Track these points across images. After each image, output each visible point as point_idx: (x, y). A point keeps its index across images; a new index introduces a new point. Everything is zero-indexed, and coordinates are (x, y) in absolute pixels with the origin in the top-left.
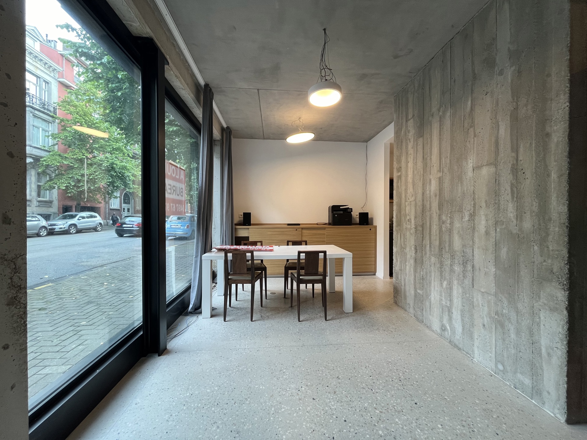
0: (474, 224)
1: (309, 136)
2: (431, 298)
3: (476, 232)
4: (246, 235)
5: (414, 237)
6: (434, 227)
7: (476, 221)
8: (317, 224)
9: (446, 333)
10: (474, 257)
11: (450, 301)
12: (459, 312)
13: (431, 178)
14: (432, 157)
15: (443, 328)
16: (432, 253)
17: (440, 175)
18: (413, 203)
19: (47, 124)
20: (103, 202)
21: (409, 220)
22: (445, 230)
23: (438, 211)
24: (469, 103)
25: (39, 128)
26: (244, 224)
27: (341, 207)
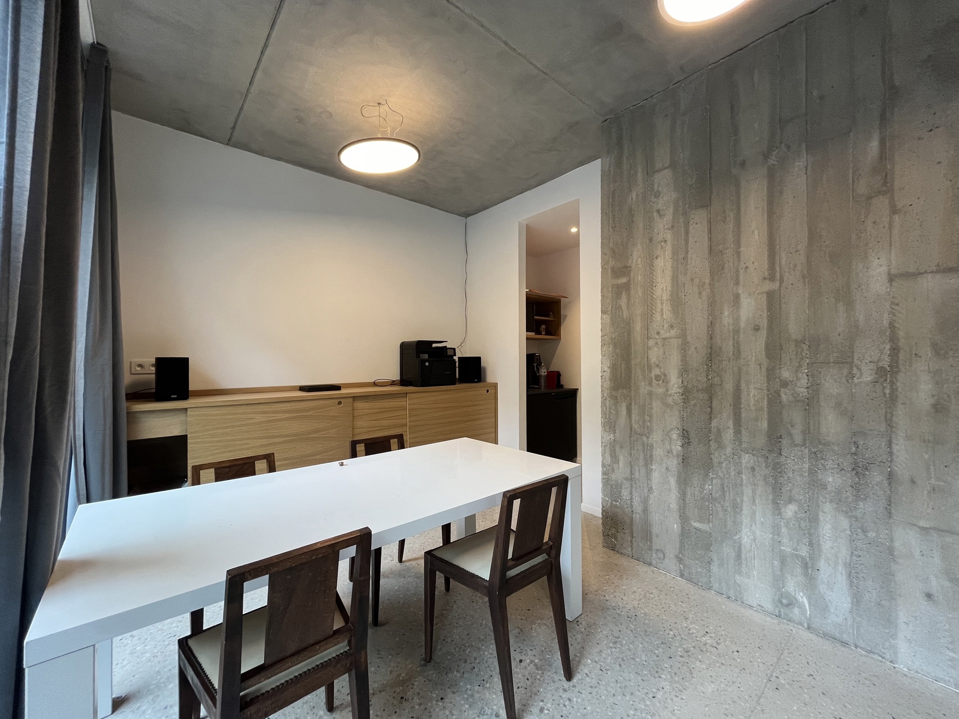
0: (893, 390)
2: (740, 538)
3: (900, 406)
4: (176, 432)
5: (677, 413)
6: (752, 394)
7: (899, 384)
8: (375, 384)
9: (796, 611)
10: (894, 457)
11: (811, 544)
12: (840, 568)
13: (740, 292)
14: (742, 249)
15: (785, 601)
16: (744, 446)
17: (768, 286)
18: (675, 343)
21: (663, 378)
22: (791, 398)
23: (765, 362)
24: (874, 144)
26: (161, 396)
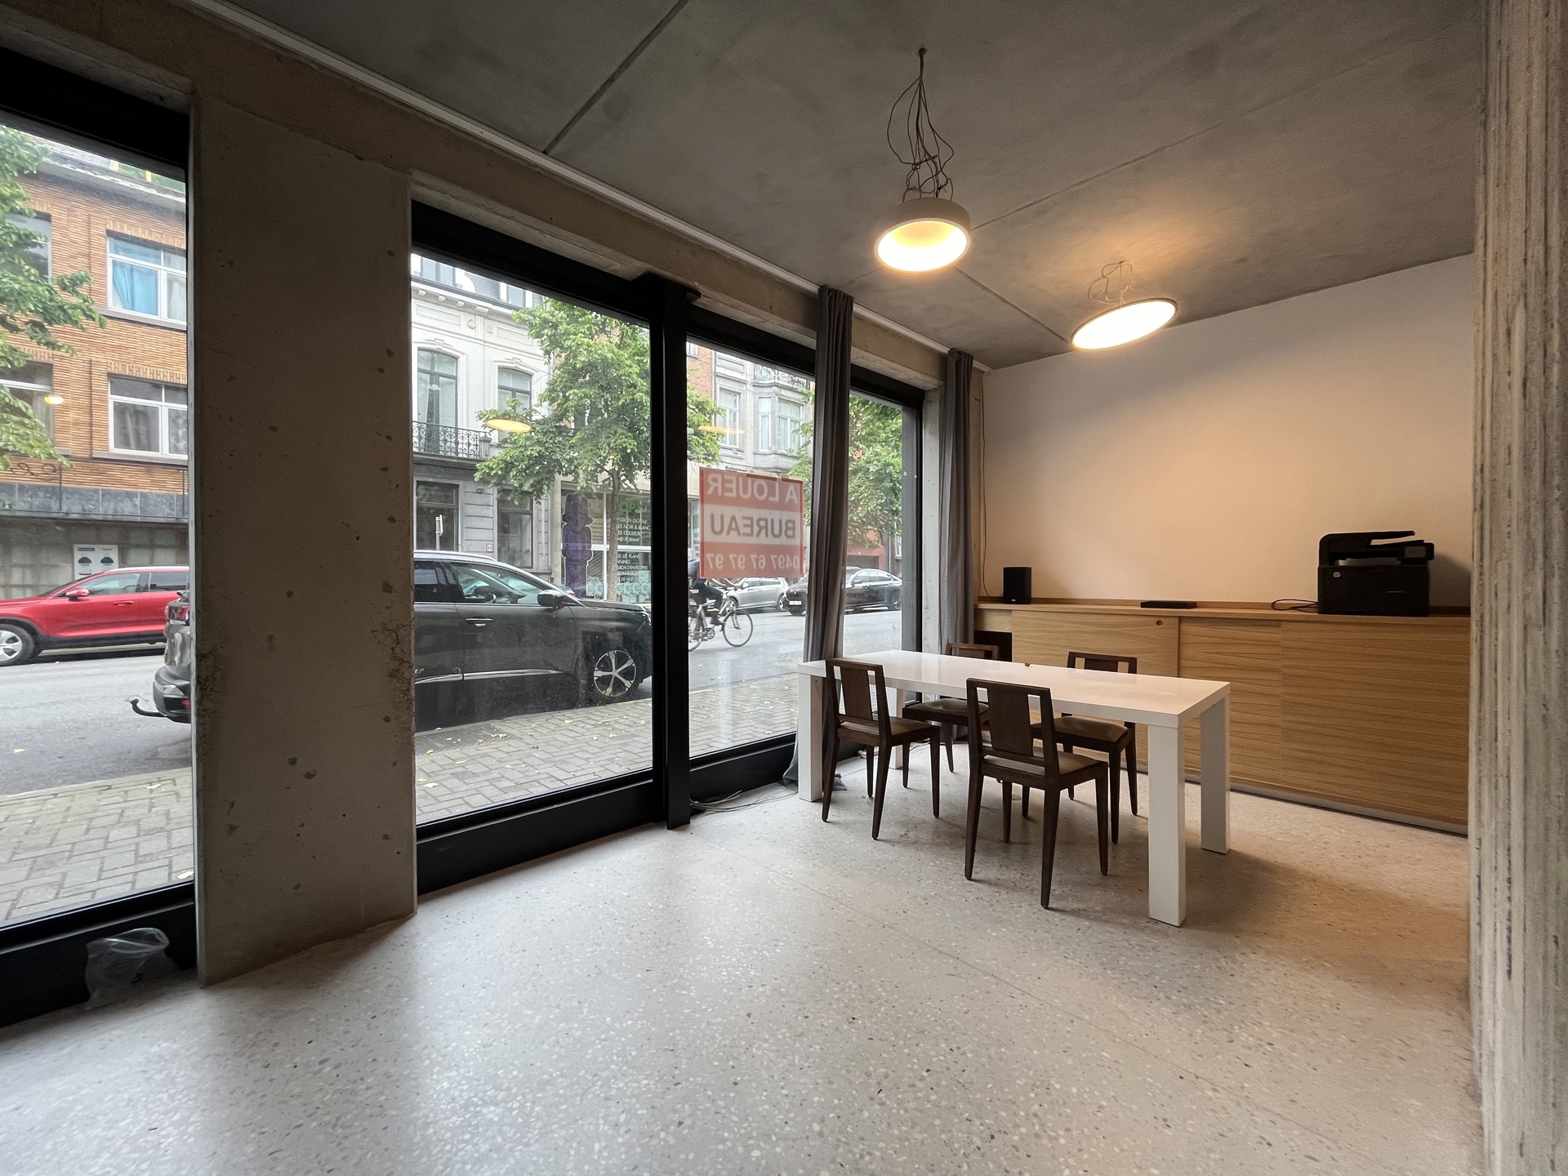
1: (1155, 316)
4: (1006, 630)
8: (1273, 606)
19: (796, 409)
20: (879, 544)
25: (786, 419)
26: (1005, 599)
27: (1374, 542)
